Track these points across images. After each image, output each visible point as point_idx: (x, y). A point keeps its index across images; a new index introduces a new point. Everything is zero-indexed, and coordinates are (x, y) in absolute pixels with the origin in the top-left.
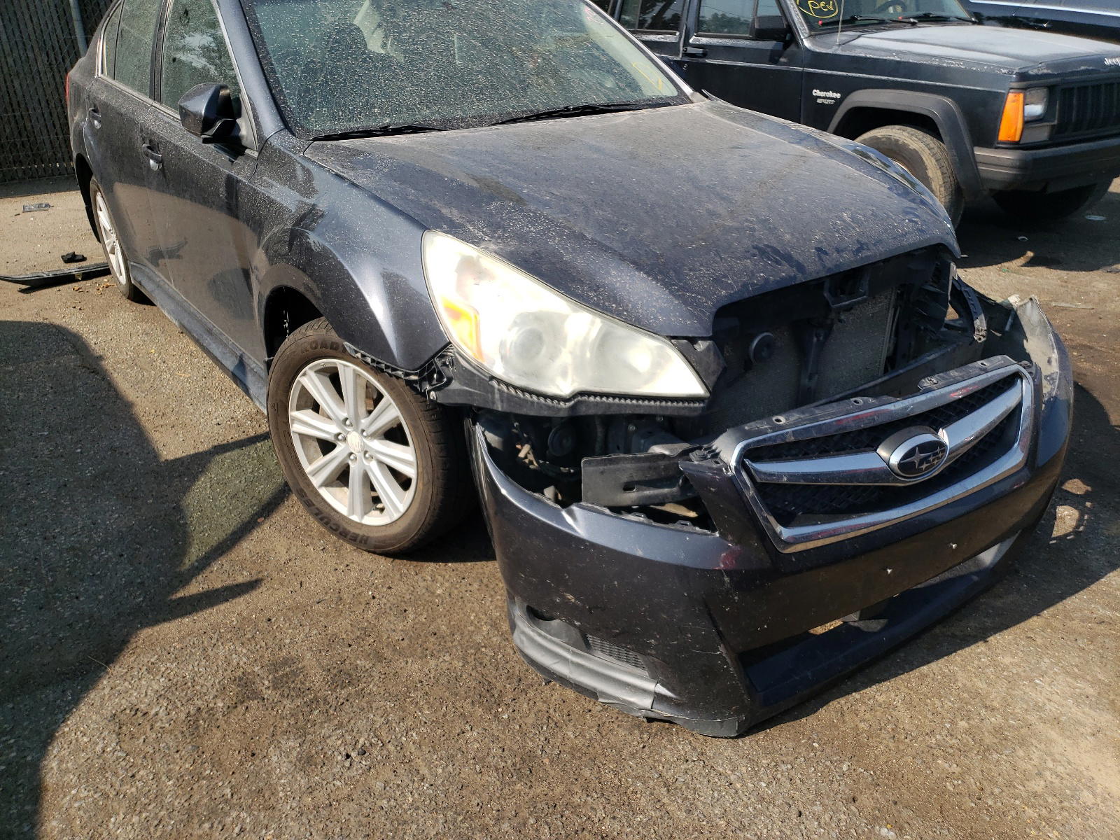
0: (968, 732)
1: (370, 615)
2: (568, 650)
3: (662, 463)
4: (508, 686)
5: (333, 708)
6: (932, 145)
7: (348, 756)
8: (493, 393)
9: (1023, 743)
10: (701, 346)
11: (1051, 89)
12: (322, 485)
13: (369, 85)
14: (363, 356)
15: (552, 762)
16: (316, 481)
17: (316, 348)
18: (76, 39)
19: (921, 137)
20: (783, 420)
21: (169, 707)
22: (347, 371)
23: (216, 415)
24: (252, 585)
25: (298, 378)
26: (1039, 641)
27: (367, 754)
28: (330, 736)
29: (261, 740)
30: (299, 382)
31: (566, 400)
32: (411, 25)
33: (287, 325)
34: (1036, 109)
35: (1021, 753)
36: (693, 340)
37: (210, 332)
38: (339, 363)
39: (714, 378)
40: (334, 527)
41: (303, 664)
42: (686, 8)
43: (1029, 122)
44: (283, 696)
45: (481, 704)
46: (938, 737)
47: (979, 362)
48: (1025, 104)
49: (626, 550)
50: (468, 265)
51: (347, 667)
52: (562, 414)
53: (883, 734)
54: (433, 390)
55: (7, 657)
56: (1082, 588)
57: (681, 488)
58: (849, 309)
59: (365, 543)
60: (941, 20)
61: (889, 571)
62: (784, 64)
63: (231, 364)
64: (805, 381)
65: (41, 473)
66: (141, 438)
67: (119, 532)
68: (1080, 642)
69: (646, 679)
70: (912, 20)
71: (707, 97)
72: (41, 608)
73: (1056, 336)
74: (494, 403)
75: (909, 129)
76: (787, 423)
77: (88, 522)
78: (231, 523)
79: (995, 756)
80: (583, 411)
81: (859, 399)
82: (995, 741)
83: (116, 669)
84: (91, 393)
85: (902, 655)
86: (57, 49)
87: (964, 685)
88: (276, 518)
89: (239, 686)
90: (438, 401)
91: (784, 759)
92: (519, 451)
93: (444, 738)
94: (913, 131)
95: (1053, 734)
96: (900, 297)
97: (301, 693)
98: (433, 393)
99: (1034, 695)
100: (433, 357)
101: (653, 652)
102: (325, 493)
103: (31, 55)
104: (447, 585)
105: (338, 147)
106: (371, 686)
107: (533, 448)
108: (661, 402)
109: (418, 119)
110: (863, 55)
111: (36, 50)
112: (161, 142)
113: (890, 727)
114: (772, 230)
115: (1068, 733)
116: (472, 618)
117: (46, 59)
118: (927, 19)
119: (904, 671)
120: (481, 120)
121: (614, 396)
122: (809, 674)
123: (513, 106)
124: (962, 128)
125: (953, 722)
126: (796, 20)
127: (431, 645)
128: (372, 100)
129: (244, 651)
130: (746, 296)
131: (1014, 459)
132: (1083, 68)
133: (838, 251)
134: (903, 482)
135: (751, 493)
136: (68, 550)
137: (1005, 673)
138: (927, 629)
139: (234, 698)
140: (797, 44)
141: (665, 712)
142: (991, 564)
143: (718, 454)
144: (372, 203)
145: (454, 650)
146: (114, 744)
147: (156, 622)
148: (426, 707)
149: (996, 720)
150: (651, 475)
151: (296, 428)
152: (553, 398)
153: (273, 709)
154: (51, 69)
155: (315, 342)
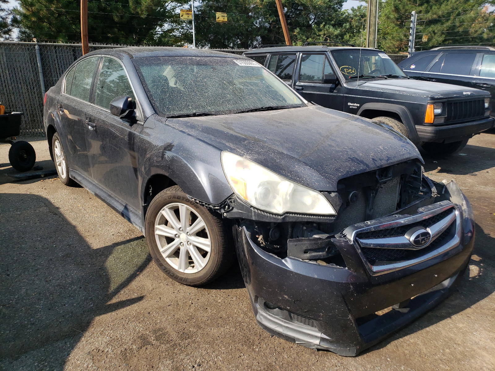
0: (451, 354)
1: (192, 310)
2: (283, 321)
3: (320, 242)
4: (256, 338)
5: (183, 348)
6: (398, 124)
7: (194, 367)
8: (251, 213)
9: (473, 357)
10: (333, 195)
11: (443, 103)
12: (167, 257)
13: (186, 97)
14: (195, 200)
15: (280, 367)
16: (164, 255)
17: (170, 198)
18: (40, 80)
19: (393, 121)
20: (369, 222)
21: (113, 348)
22: (183, 208)
23: (111, 231)
24: (140, 298)
25: (161, 211)
26: (472, 318)
27: (201, 366)
28: (184, 359)
29: (155, 361)
30: (161, 213)
31: (281, 215)
32: (200, 75)
33: (151, 191)
34: (439, 111)
35: (473, 361)
36: (329, 192)
37: (110, 196)
38: (179, 204)
39: (338, 208)
40: (172, 275)
41: (168, 330)
42: (294, 71)
43: (436, 116)
44: (161, 343)
45: (246, 345)
46: (438, 356)
47: (439, 203)
48: (434, 109)
49: (310, 275)
50: (240, 163)
51: (186, 331)
52: (279, 221)
53: (416, 355)
54: (225, 212)
55: (38, 329)
56: (486, 297)
57: (327, 252)
58: (385, 183)
59: (186, 281)
60: (396, 77)
61: (412, 285)
62: (335, 93)
63: (121, 208)
64: (368, 212)
65: (39, 255)
66: (81, 239)
67: (78, 278)
68: (488, 318)
69: (317, 332)
70: (385, 77)
71: (313, 104)
72: (49, 309)
73: (464, 195)
74: (251, 217)
75: (388, 118)
76: (371, 224)
77: (64, 274)
78: (126, 274)
79: (463, 363)
80: (287, 220)
81: (396, 215)
82: (462, 356)
83: (87, 334)
84: (55, 223)
85: (417, 323)
86: (31, 83)
87: (445, 335)
88: (145, 272)
89: (141, 339)
90: (227, 217)
91: (376, 365)
92: (258, 238)
93: (233, 359)
94: (390, 119)
95: (484, 353)
96: (401, 178)
97: (168, 342)
98: (225, 214)
99: (474, 339)
100: (226, 199)
101: (321, 319)
102: (168, 260)
103: (20, 86)
104: (222, 298)
105: (179, 121)
106: (198, 339)
107: (263, 237)
108: (318, 217)
109: (207, 111)
110: (368, 89)
111: (22, 84)
112: (96, 119)
113: (418, 352)
114: (355, 152)
115: (490, 353)
116: (235, 311)
117: (26, 88)
118: (391, 77)
119: (419, 330)
120: (230, 112)
121: (300, 214)
122: (382, 330)
123: (241, 107)
124: (410, 118)
125: (443, 350)
126: (340, 76)
127: (220, 322)
128: (188, 103)
129: (141, 325)
130: (349, 176)
131: (455, 241)
132: (455, 95)
133: (380, 160)
134: (416, 248)
135: (359, 251)
136: (57, 286)
137: (461, 330)
138: (426, 313)
139: (140, 345)
140: (341, 85)
141: (325, 345)
142: (448, 285)
143: (346, 235)
144: (198, 141)
145: (230, 324)
146: (91, 364)
147: (101, 314)
148: (223, 346)
149: (460, 349)
150: (315, 247)
151: (157, 232)
152: (276, 214)
153: (157, 348)
154: (28, 91)
155: (170, 196)
